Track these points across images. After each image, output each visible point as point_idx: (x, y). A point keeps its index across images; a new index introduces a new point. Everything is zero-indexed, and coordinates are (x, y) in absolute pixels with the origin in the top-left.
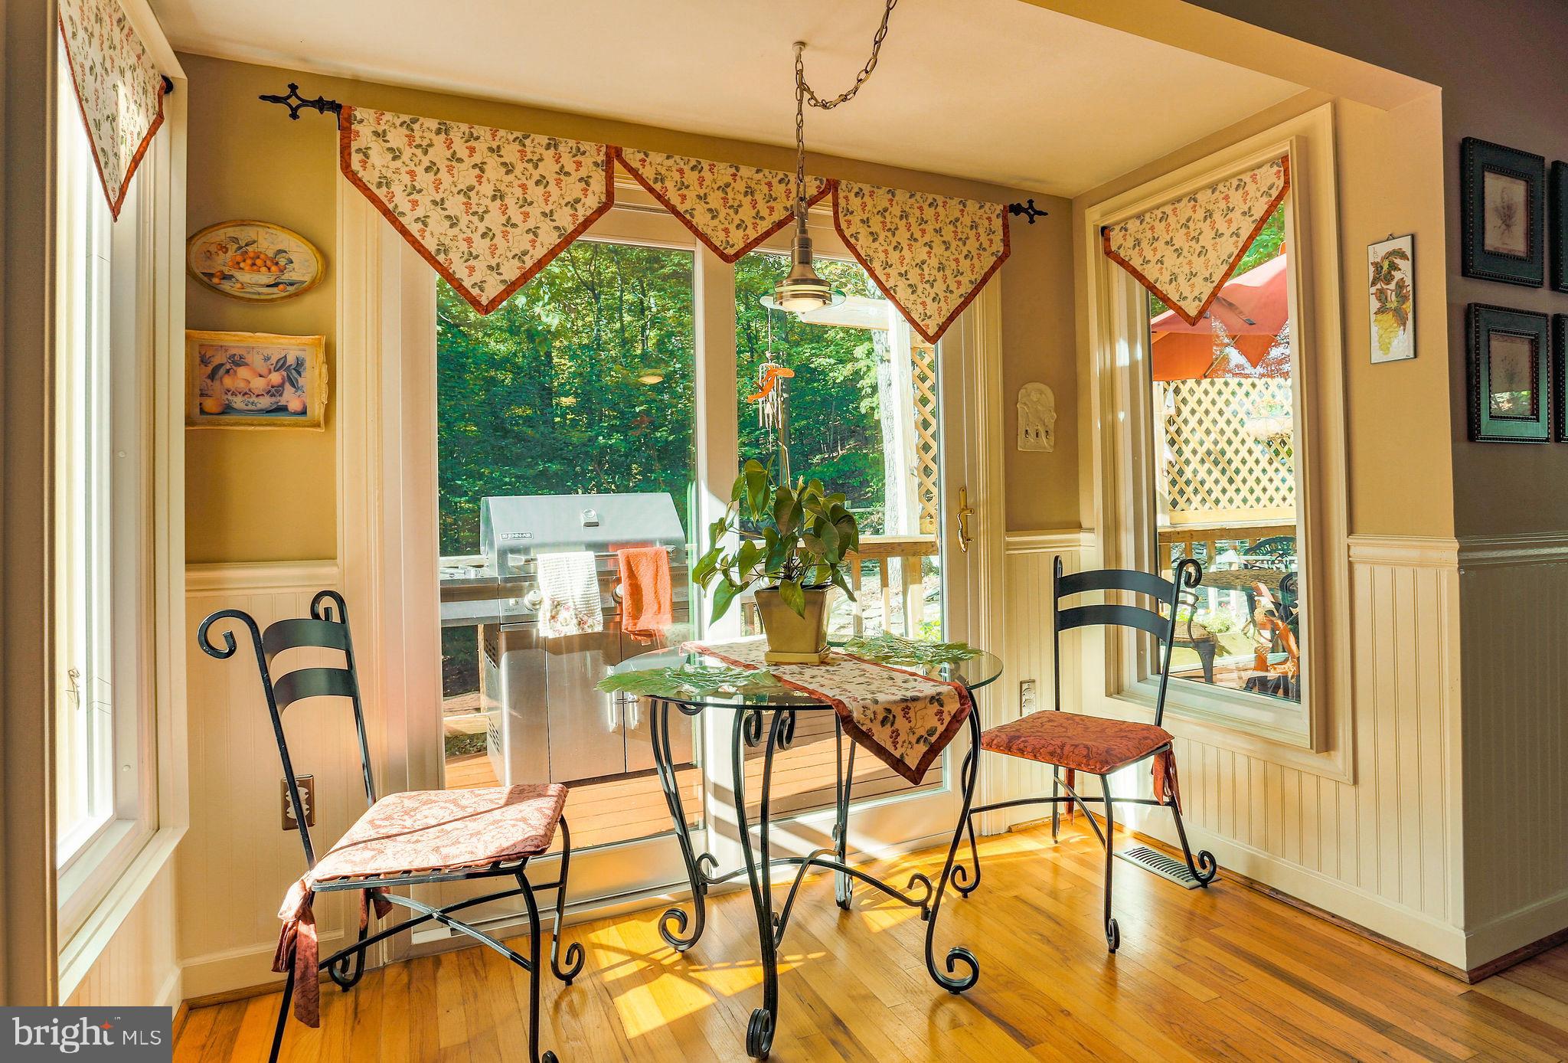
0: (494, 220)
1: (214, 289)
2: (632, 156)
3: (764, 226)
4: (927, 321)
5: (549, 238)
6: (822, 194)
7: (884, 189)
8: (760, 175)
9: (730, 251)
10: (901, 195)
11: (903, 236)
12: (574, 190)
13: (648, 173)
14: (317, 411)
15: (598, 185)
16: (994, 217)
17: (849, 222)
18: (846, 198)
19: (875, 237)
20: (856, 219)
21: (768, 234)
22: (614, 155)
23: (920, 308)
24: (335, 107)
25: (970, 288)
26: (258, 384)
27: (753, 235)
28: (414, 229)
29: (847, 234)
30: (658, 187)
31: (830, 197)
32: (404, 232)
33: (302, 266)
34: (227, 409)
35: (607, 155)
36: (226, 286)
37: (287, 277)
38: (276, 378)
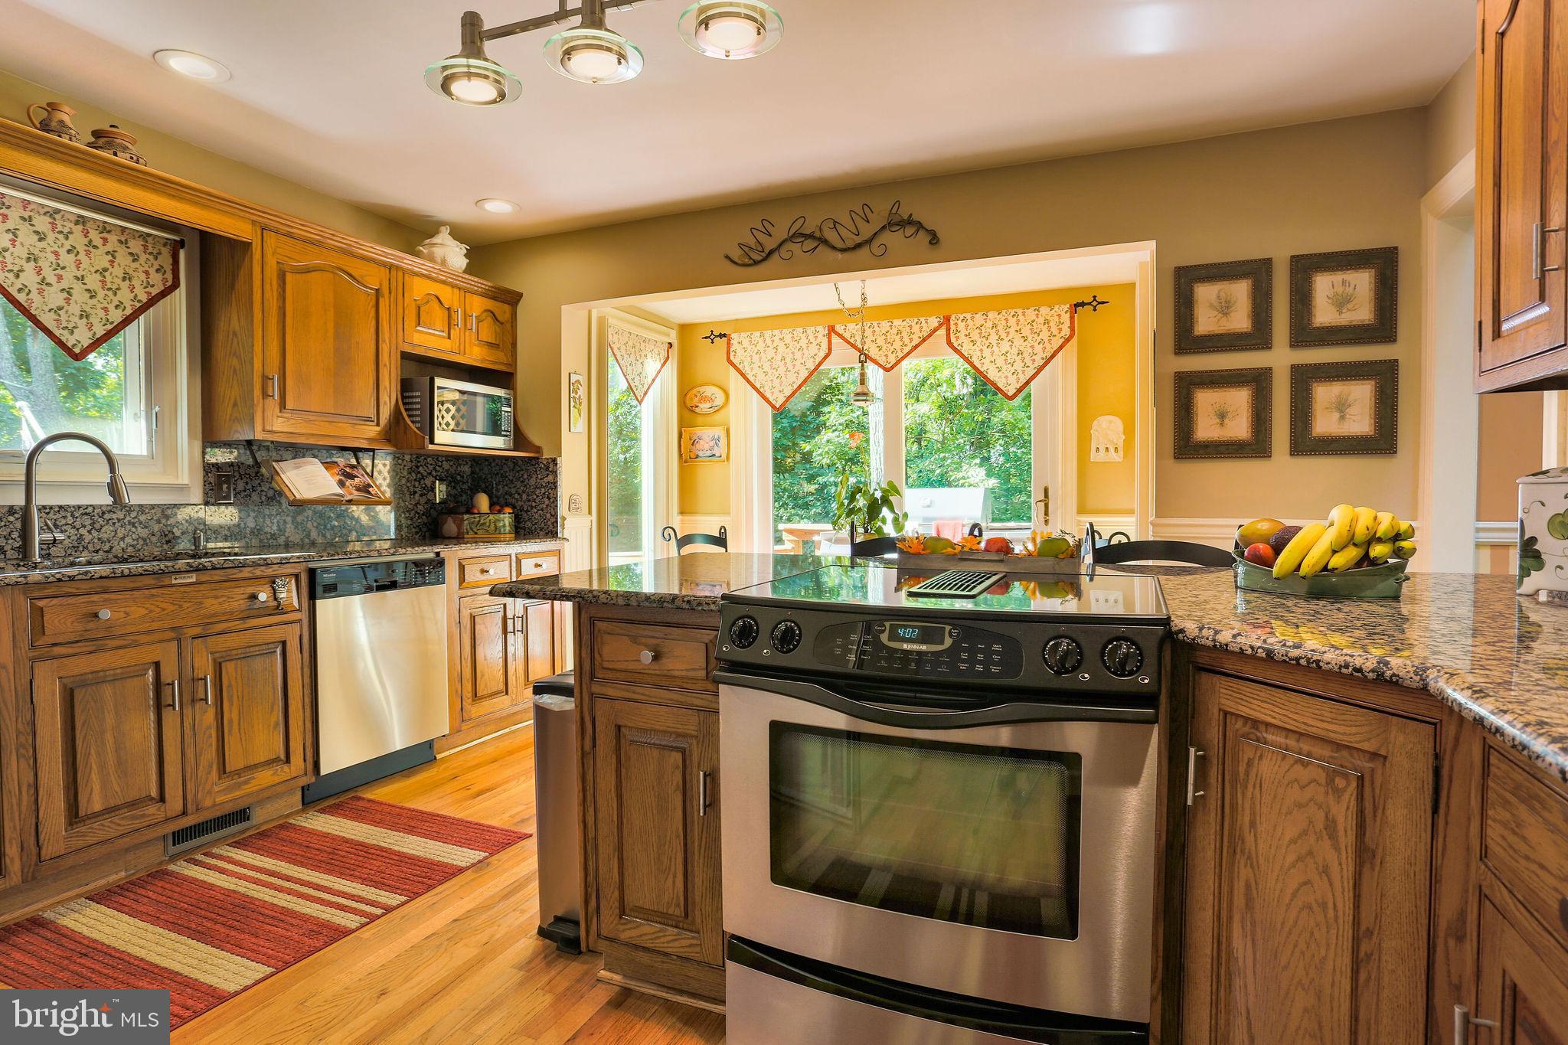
0: (782, 370)
1: (693, 411)
2: (839, 328)
3: (907, 350)
4: (1008, 387)
5: (804, 374)
6: (941, 325)
7: (980, 314)
8: (905, 323)
9: (889, 366)
10: (992, 315)
11: (993, 339)
12: (813, 349)
13: (847, 335)
14: (724, 456)
15: (825, 346)
16: (1063, 313)
17: (958, 338)
18: (956, 324)
19: (974, 342)
20: (961, 335)
21: (908, 354)
22: (832, 329)
23: (1004, 380)
24: (725, 335)
25: (1042, 362)
26: (707, 446)
27: (901, 355)
28: (752, 379)
29: (955, 345)
30: (852, 341)
31: (944, 327)
32: (748, 381)
33: (720, 399)
34: (697, 457)
35: (829, 330)
36: (697, 410)
37: (715, 404)
38: (712, 444)
